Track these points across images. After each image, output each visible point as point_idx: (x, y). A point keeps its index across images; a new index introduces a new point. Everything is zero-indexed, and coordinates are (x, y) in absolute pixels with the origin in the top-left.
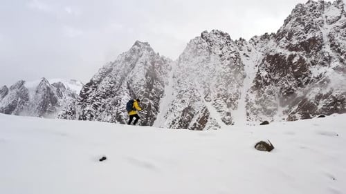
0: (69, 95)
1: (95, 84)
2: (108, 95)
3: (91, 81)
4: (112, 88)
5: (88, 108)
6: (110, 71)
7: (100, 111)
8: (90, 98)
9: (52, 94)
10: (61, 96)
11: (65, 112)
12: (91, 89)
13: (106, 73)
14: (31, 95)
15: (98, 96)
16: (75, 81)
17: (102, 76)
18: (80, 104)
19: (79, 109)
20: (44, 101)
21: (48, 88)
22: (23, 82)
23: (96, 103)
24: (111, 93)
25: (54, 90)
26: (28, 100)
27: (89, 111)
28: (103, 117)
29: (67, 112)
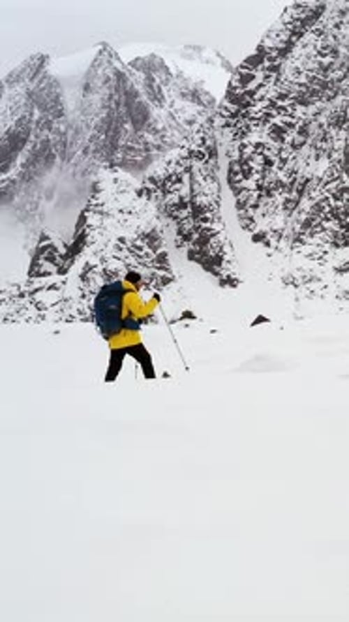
0: (183, 95)
1: (270, 59)
2: (314, 92)
3: (260, 49)
4: (326, 69)
5: (254, 138)
6: (317, 13)
7: (294, 146)
8: (260, 105)
9: (131, 95)
10: (158, 97)
11: (185, 153)
12: (259, 76)
13: (305, 22)
14: (71, 99)
15: (282, 97)
16: (198, 49)
17: (293, 33)
18: (228, 125)
19: (225, 141)
20: (108, 115)
21: (120, 76)
22: (43, 59)
23: (278, 120)
24: (324, 86)
25: (137, 80)
26: (60, 114)
27: (258, 145)
28: (301, 163)
29: (191, 152)
